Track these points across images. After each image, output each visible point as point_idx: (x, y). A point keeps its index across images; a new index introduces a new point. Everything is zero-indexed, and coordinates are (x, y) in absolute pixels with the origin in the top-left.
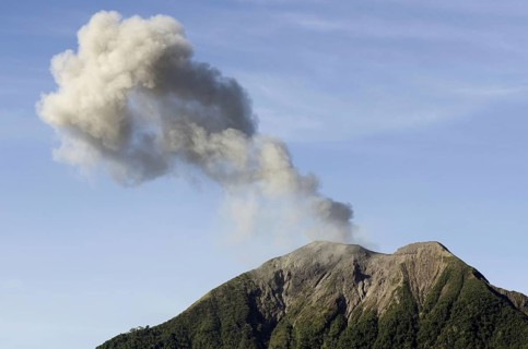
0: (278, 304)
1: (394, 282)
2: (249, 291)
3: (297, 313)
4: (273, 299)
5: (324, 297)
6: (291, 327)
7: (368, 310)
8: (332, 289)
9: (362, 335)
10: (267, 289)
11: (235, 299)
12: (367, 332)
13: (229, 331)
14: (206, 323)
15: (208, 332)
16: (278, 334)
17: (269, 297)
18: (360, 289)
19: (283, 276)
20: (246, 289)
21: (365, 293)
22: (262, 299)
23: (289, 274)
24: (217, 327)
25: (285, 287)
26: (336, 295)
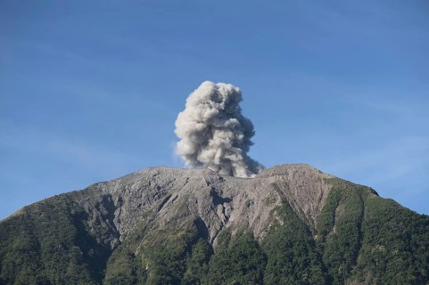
0: (111, 230)
1: (268, 202)
2: (73, 212)
3: (139, 238)
4: (104, 225)
5: (175, 219)
6: (133, 255)
7: (240, 234)
8: (185, 211)
9: (246, 257)
10: (95, 213)
11: (56, 218)
12: (252, 254)
13: (51, 252)
14: (19, 241)
15: (24, 251)
16: (117, 261)
17: (98, 222)
18: (219, 212)
19: (112, 202)
20: (69, 210)
21: (227, 218)
22: (90, 223)
23: (121, 200)
24: (36, 247)
25: (117, 213)
26: (192, 217)
